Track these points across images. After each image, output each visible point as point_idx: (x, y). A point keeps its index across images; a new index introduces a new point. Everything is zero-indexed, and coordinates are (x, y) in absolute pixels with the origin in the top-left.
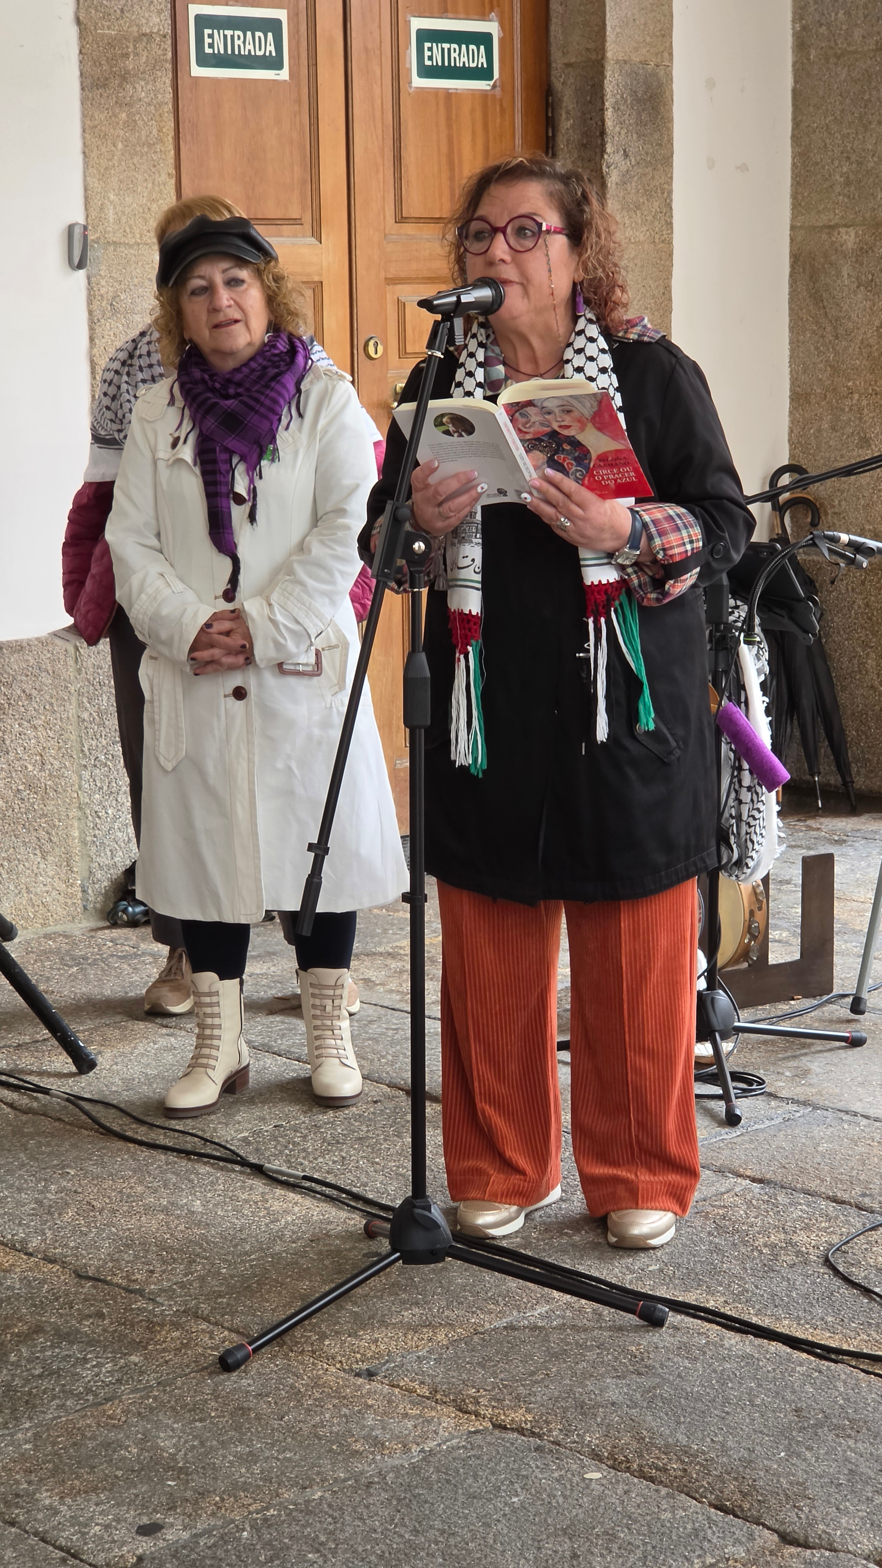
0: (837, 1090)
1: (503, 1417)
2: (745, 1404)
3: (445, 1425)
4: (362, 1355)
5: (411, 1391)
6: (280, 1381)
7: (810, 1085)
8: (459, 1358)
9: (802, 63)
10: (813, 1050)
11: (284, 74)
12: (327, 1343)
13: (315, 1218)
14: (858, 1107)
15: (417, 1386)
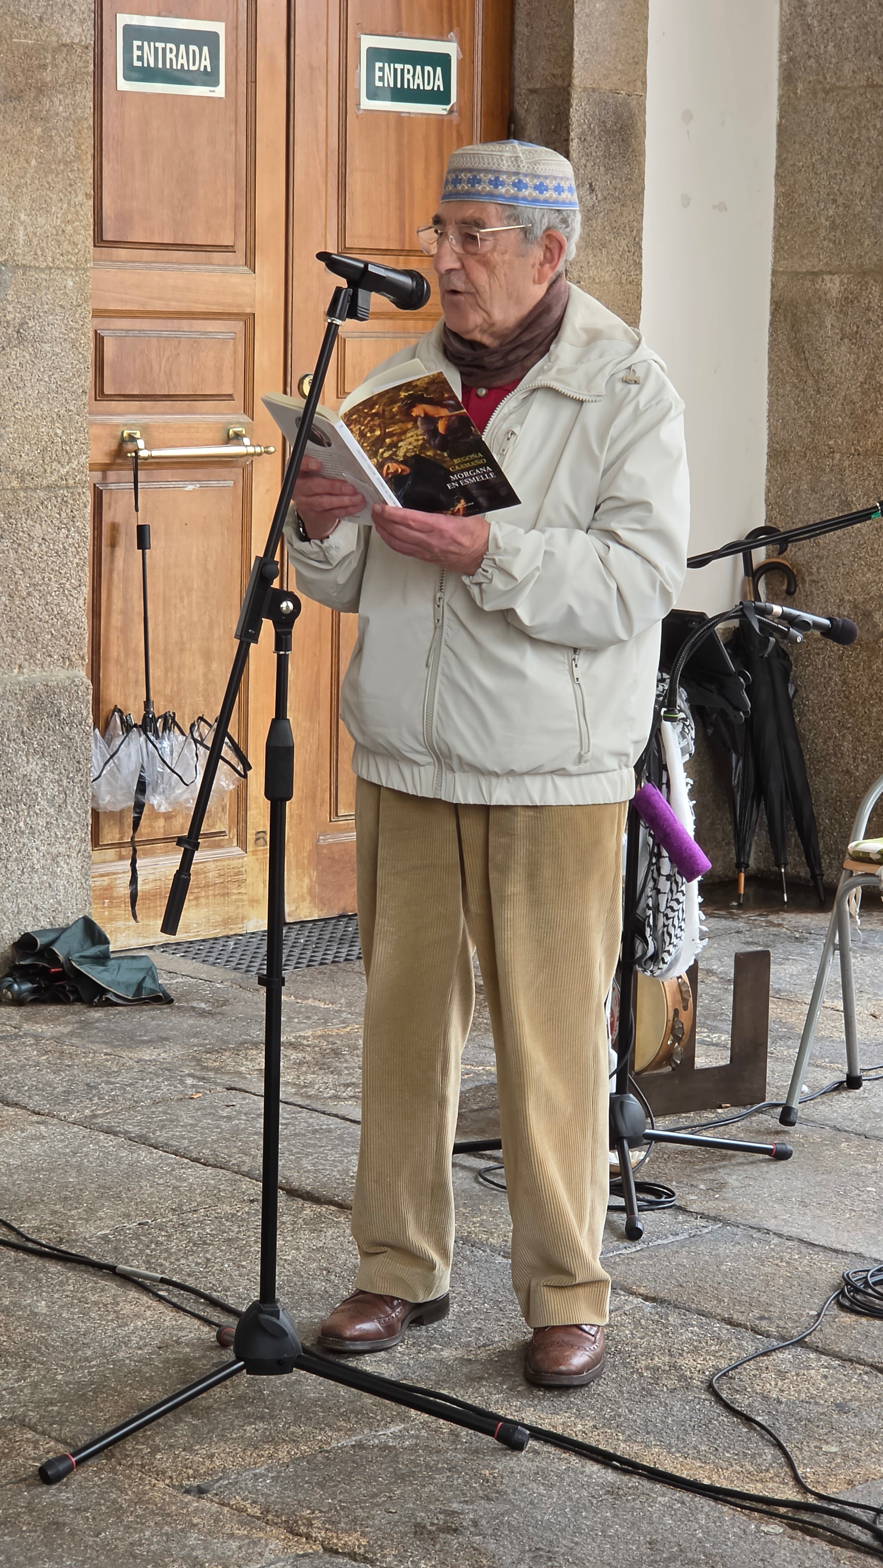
0: (752, 1206)
1: (335, 1541)
2: (597, 1535)
3: (272, 1547)
4: (195, 1471)
5: (240, 1510)
6: (101, 1495)
7: (724, 1199)
8: (298, 1477)
9: (789, 97)
10: (733, 1162)
11: (219, 91)
12: (158, 1457)
13: (167, 1323)
14: (771, 1224)
15: (248, 1506)
